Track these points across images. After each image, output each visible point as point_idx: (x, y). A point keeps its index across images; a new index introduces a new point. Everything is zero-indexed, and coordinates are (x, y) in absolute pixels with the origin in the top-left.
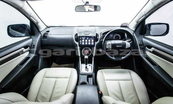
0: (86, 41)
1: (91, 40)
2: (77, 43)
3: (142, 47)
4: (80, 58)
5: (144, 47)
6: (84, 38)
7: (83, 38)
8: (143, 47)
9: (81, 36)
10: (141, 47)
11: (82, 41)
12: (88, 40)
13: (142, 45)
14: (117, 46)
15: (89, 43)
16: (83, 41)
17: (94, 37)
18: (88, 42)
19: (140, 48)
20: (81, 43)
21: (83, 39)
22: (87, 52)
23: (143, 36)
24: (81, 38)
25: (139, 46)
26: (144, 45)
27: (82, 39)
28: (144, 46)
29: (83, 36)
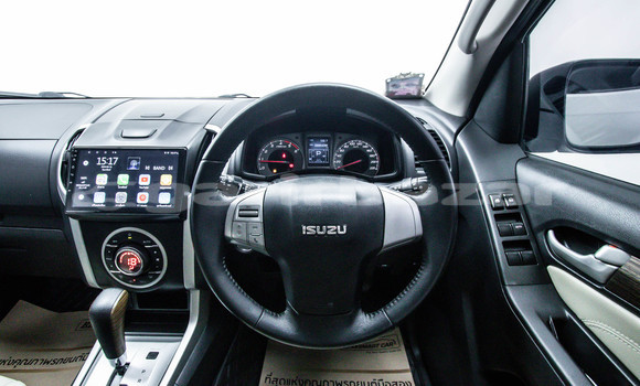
0: (123, 179)
3: (518, 226)
5: (534, 233)
6: (105, 163)
7: (100, 162)
8: (522, 232)
9: (93, 150)
10: (511, 232)
13: (517, 217)
14: (309, 230)
15: (143, 199)
16: (102, 180)
17: (183, 152)
18: (133, 189)
19: (502, 234)
21: (99, 170)
23: (517, 151)
25: (497, 218)
26: (532, 213)
28: (535, 224)
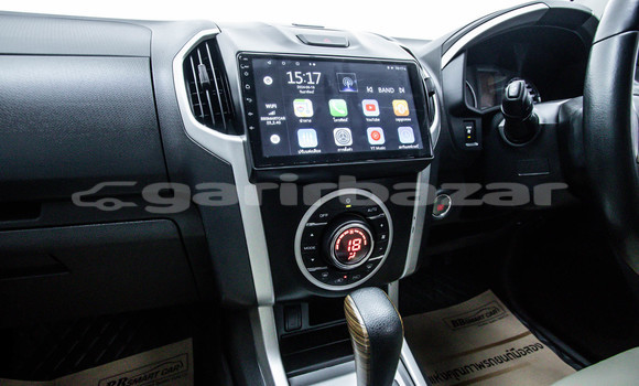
0: (338, 107)
1: (385, 103)
2: (228, 146)
4: (266, 317)
6: (301, 81)
7: (293, 79)
9: (277, 58)
11: (285, 108)
12: (354, 103)
15: (376, 138)
16: (303, 108)
17: (412, 67)
18: (358, 123)
20: (275, 139)
21: (295, 93)
22: (355, 245)
24: (268, 81)
27: (286, 96)
29: (292, 59)
